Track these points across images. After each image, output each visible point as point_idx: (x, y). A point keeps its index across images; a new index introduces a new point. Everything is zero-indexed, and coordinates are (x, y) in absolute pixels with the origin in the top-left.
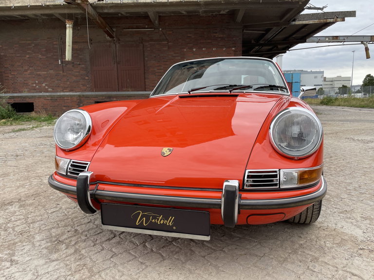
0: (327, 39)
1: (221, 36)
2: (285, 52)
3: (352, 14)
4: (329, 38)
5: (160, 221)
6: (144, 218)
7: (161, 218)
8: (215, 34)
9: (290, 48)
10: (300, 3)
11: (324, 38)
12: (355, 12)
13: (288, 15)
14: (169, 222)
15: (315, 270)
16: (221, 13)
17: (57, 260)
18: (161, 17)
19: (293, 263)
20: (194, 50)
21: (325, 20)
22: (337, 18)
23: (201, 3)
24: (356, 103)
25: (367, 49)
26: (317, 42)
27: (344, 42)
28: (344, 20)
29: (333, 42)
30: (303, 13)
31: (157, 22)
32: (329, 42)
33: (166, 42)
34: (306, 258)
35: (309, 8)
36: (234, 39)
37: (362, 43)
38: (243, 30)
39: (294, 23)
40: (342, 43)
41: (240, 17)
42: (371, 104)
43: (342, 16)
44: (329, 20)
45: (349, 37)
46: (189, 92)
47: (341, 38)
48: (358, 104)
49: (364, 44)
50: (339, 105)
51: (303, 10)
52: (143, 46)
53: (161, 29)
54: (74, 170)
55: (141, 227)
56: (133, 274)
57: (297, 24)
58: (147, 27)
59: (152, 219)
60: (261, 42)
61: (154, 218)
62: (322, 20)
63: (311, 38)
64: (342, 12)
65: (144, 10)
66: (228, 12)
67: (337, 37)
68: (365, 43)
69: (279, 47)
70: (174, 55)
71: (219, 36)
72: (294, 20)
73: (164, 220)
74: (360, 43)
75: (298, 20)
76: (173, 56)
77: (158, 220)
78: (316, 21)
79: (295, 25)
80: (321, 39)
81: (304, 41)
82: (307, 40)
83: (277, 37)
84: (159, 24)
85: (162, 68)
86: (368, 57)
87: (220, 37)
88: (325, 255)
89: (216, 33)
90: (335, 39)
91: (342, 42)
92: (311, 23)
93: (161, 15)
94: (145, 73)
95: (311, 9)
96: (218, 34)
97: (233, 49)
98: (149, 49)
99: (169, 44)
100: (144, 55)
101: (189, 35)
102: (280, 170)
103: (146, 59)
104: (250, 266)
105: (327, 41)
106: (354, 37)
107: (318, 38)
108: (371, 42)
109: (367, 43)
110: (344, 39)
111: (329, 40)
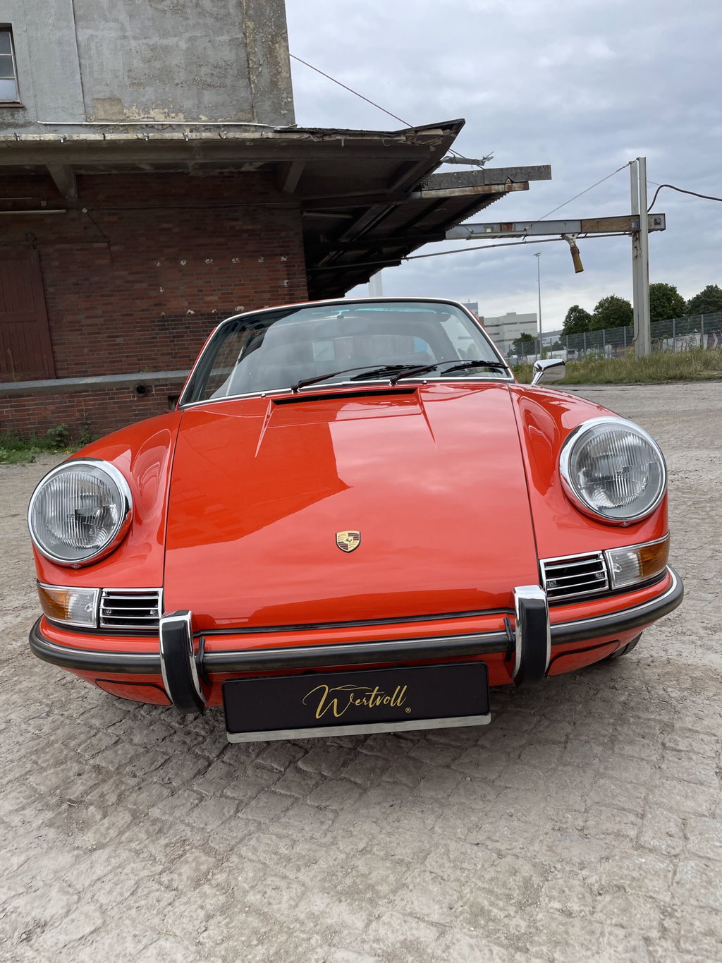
0: (489, 230)
1: (250, 227)
2: (398, 263)
3: (543, 173)
4: (492, 229)
5: (374, 699)
6: (336, 700)
7: (374, 694)
8: (232, 223)
9: (409, 253)
10: (432, 149)
11: (481, 229)
12: (548, 167)
13: (406, 177)
14: (396, 700)
15: (680, 747)
16: (243, 169)
17: (100, 846)
18: (83, 179)
19: (631, 742)
20: (183, 263)
21: (487, 188)
22: (512, 182)
23: (194, 144)
25: (575, 251)
26: (469, 238)
27: (527, 235)
28: (526, 187)
29: (501, 237)
30: (437, 171)
31: (73, 192)
32: (494, 237)
33: (105, 245)
34: (649, 727)
35: (453, 161)
36: (283, 234)
37: (564, 236)
38: (302, 213)
39: (418, 195)
40: (520, 240)
41: (292, 182)
42: (594, 375)
43: (522, 177)
44: (496, 187)
45: (534, 225)
46: (295, 389)
47: (519, 228)
49: (568, 240)
51: (439, 163)
52: (40, 256)
53: (85, 211)
54: (114, 612)
55: (328, 721)
56: (317, 835)
57: (428, 196)
58: (44, 203)
59: (355, 700)
60: (343, 240)
61: (359, 695)
62: (480, 188)
63: (456, 229)
64: (521, 168)
65: (39, 160)
66: (261, 167)
67: (509, 225)
68: (570, 236)
69: (385, 250)
70: (131, 278)
71: (245, 228)
72: (419, 188)
73: (381, 695)
74: (559, 237)
75: (426, 188)
76: (127, 282)
77: (368, 700)
78: (468, 191)
79: (421, 199)
80: (476, 229)
81: (441, 237)
82: (447, 234)
83: (380, 227)
84: (79, 197)
85: (99, 312)
86: (579, 269)
87: (246, 231)
88: (680, 715)
89: (237, 220)
90: (506, 229)
91: (520, 236)
92: (457, 194)
93: (83, 172)
94: (50, 328)
95: (457, 163)
96: (240, 223)
97: (283, 259)
98: (57, 263)
99: (114, 248)
100: (43, 280)
101: (165, 226)
102: (603, 551)
103: (51, 290)
104: (553, 765)
105: (488, 235)
106: (545, 224)
107: (468, 227)
108: (583, 235)
109: (573, 236)
110: (525, 230)
111: (493, 232)
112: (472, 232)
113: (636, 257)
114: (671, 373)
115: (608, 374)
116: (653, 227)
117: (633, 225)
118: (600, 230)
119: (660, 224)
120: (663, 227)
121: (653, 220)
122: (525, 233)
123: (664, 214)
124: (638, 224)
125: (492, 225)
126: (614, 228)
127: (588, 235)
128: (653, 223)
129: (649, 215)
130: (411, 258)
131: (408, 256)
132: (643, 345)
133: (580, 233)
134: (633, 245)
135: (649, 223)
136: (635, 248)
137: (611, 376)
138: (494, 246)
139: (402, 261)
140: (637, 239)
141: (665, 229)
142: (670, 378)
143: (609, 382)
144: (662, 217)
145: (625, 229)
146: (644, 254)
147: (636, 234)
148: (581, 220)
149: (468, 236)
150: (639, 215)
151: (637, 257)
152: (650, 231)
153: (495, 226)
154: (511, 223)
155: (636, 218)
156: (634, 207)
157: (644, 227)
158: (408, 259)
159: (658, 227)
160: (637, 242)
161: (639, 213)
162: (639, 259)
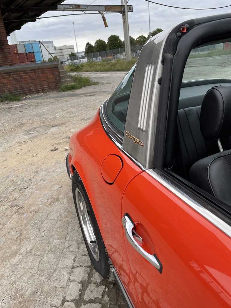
2: (35, 20)
4: (72, 7)
9: (40, 15)
11: (68, 7)
24: (101, 68)
25: (104, 18)
29: (76, 11)
32: (74, 11)
37: (99, 12)
40: (83, 12)
42: (112, 68)
45: (89, 7)
47: (83, 7)
48: (102, 69)
49: (101, 14)
50: (87, 71)
68: (102, 12)
74: (97, 12)
86: (106, 26)
90: (78, 7)
91: (83, 11)
105: (71, 9)
106: (92, 6)
107: (63, 6)
108: (106, 12)
109: (103, 12)
110: (85, 8)
111: (73, 8)
112: (65, 8)
113: (124, 22)
115: (118, 67)
116: (129, 10)
117: (123, 9)
118: (112, 10)
119: (131, 9)
121: (129, 8)
122: (85, 10)
123: (132, 6)
125: (72, 6)
126: (116, 10)
127: (108, 12)
128: (129, 9)
129: (128, 5)
130: (41, 18)
131: (39, 17)
132: (129, 56)
133: (105, 11)
135: (128, 8)
136: (123, 18)
137: (120, 68)
138: (74, 14)
139: (37, 19)
141: (132, 12)
143: (119, 70)
144: (131, 7)
145: (120, 10)
146: (127, 21)
147: (123, 13)
148: (105, 6)
149: (63, 9)
152: (128, 12)
153: (73, 6)
154: (79, 5)
155: (123, 6)
156: (122, 2)
157: (126, 10)
158: (39, 18)
159: (130, 10)
160: (124, 16)
161: (124, 5)
162: (125, 23)
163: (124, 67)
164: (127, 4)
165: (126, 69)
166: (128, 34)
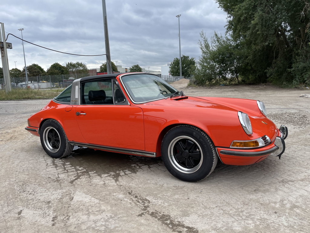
114: (24, 97)
116: (8, 47)
117: (1, 46)
119: (10, 46)
120: (11, 48)
121: (8, 45)
123: (11, 43)
124: (3, 45)
128: (8, 46)
132: (9, 87)
134: (1, 52)
135: (7, 45)
136: (2, 53)
140: (3, 50)
142: (24, 98)
146: (6, 55)
147: (2, 48)
150: (3, 42)
151: (3, 56)
152: (7, 48)
157: (5, 46)
159: (9, 47)
160: (3, 51)
161: (3, 41)
162: (4, 57)
163: (4, 97)
164: (6, 42)
165: (6, 99)
166: (7, 68)
